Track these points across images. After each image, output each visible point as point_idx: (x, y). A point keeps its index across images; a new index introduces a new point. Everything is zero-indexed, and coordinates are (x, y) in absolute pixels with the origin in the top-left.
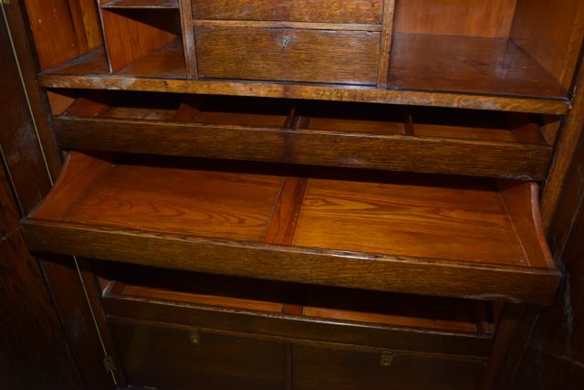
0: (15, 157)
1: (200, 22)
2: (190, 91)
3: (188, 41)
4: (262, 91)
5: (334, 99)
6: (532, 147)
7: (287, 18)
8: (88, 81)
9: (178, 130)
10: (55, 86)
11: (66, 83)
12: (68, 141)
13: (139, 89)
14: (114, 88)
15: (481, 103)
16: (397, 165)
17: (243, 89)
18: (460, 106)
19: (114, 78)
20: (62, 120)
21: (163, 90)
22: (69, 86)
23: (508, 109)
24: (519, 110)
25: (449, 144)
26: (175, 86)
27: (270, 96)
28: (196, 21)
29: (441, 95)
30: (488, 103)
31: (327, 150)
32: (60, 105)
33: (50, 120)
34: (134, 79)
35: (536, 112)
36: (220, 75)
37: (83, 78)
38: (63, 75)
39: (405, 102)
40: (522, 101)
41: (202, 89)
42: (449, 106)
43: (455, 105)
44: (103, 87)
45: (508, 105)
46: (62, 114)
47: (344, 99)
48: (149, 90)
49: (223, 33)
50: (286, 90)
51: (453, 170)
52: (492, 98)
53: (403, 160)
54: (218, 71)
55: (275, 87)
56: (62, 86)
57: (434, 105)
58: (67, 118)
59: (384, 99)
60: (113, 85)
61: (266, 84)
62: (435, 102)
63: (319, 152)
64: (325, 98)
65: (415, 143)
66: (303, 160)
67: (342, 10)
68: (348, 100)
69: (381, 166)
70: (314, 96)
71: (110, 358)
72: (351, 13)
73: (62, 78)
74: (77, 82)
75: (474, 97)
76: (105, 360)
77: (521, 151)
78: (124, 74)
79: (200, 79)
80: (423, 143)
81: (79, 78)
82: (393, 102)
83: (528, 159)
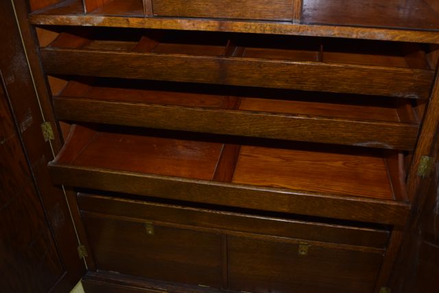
0: (11, 79)
2: (146, 26)
4: (202, 26)
5: (258, 32)
6: (418, 71)
8: (67, 19)
9: (137, 58)
10: (42, 23)
11: (50, 21)
12: (52, 68)
13: (107, 25)
14: (88, 25)
15: (375, 34)
16: (309, 86)
17: (187, 24)
18: (359, 38)
19: (87, 17)
20: (47, 51)
21: (125, 26)
22: (53, 23)
23: (397, 39)
24: (406, 40)
25: (351, 69)
26: (135, 22)
27: (208, 30)
29: (343, 28)
30: (381, 35)
31: (254, 74)
32: (47, 38)
33: (37, 50)
34: (103, 18)
35: (421, 42)
36: (170, 14)
37: (64, 17)
38: (49, 14)
39: (314, 34)
40: (408, 32)
41: (156, 24)
42: (350, 37)
43: (354, 36)
44: (79, 24)
45: (397, 36)
46: (47, 47)
47: (267, 32)
48: (114, 25)
50: (221, 25)
51: (354, 90)
52: (383, 31)
53: (313, 82)
54: (168, 10)
55: (212, 22)
56: (48, 23)
57: (337, 36)
58: (51, 49)
59: (299, 31)
60: (86, 22)
61: (206, 20)
62: (338, 34)
63: (247, 75)
64: (251, 32)
65: (323, 67)
66: (235, 82)
68: (269, 33)
69: (296, 87)
70: (244, 30)
71: (83, 247)
73: (48, 17)
74: (59, 20)
75: (369, 30)
76: (79, 248)
77: (410, 75)
78: (96, 13)
79: (154, 17)
80: (329, 67)
81: (60, 16)
82: (304, 34)
83: (414, 81)
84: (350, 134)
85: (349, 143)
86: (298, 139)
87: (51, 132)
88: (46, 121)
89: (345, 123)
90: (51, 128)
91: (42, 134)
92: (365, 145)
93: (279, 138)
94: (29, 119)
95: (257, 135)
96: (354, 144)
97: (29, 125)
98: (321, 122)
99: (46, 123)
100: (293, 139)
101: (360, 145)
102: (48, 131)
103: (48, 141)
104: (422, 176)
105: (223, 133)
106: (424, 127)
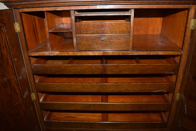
0: (21, 77)
1: (78, 35)
3: (75, 40)
4: (97, 53)
5: (118, 55)
6: (173, 64)
7: (103, 33)
9: (71, 66)
10: (33, 55)
11: (37, 54)
13: (60, 55)
14: (52, 55)
15: (158, 53)
16: (136, 72)
17: (91, 53)
19: (52, 52)
20: (34, 65)
21: (67, 55)
22: (38, 55)
23: (166, 54)
24: (169, 54)
25: (151, 65)
26: (71, 54)
27: (99, 55)
28: (77, 35)
29: (147, 52)
30: (161, 53)
31: (116, 69)
32: (33, 60)
33: (30, 65)
34: (58, 52)
36: (84, 50)
37: (43, 52)
38: (36, 52)
39: (138, 54)
40: (170, 52)
41: (79, 54)
42: (150, 55)
43: (152, 54)
44: (49, 55)
47: (121, 55)
48: (63, 55)
49: (85, 38)
51: (152, 72)
52: (161, 52)
53: (138, 71)
54: (83, 49)
55: (101, 52)
56: (35, 55)
57: (146, 54)
58: (36, 65)
59: (132, 54)
61: (98, 51)
63: (114, 70)
64: (115, 55)
65: (141, 65)
66: (109, 73)
67: (119, 30)
69: (131, 73)
70: (112, 54)
72: (121, 31)
73: (36, 53)
74: (40, 54)
75: (156, 52)
77: (171, 66)
78: (54, 51)
79: (78, 51)
80: (143, 65)
81: (41, 52)
82: (134, 54)
83: (172, 68)
84: (151, 88)
85: (151, 91)
86: (132, 92)
87: (34, 97)
88: (33, 92)
89: (149, 84)
90: (34, 95)
91: (31, 98)
92: (157, 91)
93: (125, 92)
94: (27, 92)
95: (117, 92)
96: (153, 92)
97: (27, 95)
98: (141, 85)
99: (33, 93)
100: (131, 92)
101: (155, 91)
102: (33, 96)
103: (33, 101)
104: (177, 101)
105: (104, 92)
106: (177, 83)
